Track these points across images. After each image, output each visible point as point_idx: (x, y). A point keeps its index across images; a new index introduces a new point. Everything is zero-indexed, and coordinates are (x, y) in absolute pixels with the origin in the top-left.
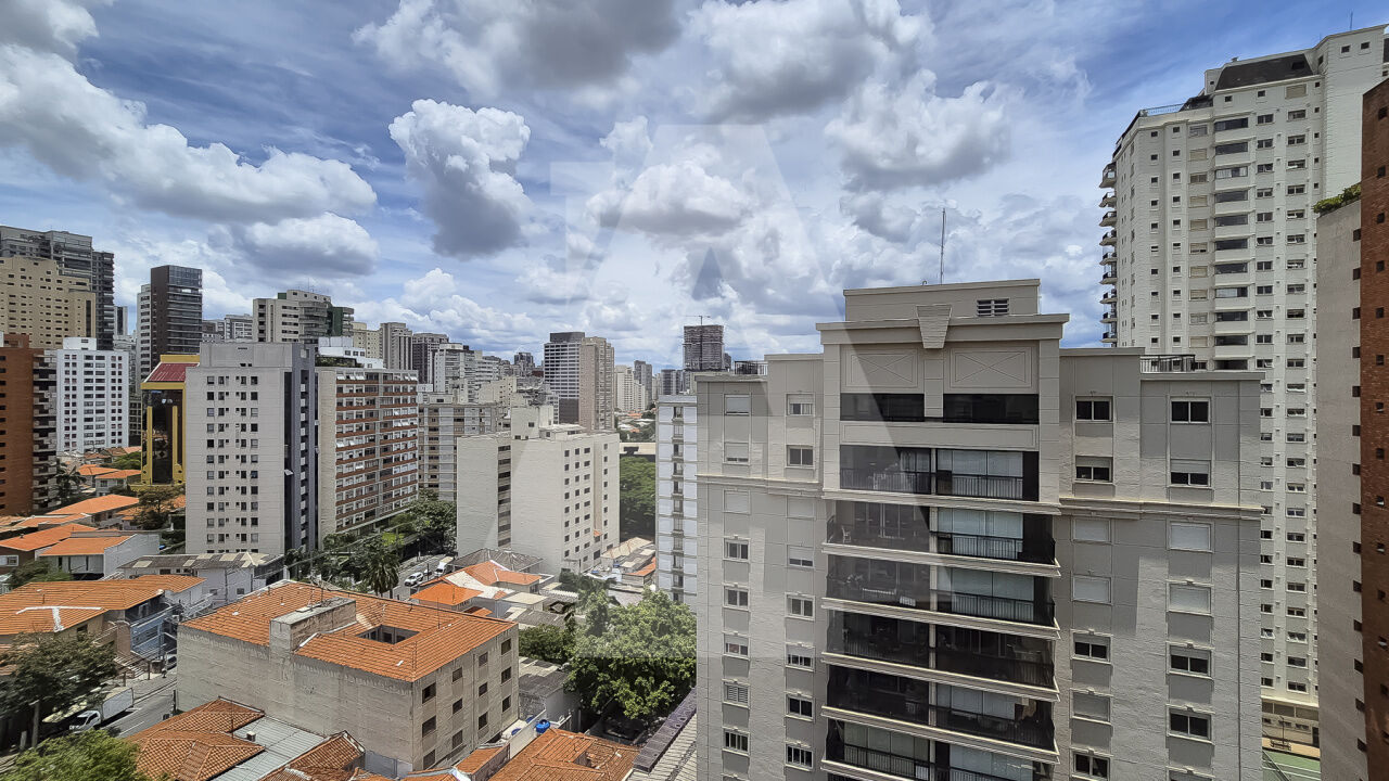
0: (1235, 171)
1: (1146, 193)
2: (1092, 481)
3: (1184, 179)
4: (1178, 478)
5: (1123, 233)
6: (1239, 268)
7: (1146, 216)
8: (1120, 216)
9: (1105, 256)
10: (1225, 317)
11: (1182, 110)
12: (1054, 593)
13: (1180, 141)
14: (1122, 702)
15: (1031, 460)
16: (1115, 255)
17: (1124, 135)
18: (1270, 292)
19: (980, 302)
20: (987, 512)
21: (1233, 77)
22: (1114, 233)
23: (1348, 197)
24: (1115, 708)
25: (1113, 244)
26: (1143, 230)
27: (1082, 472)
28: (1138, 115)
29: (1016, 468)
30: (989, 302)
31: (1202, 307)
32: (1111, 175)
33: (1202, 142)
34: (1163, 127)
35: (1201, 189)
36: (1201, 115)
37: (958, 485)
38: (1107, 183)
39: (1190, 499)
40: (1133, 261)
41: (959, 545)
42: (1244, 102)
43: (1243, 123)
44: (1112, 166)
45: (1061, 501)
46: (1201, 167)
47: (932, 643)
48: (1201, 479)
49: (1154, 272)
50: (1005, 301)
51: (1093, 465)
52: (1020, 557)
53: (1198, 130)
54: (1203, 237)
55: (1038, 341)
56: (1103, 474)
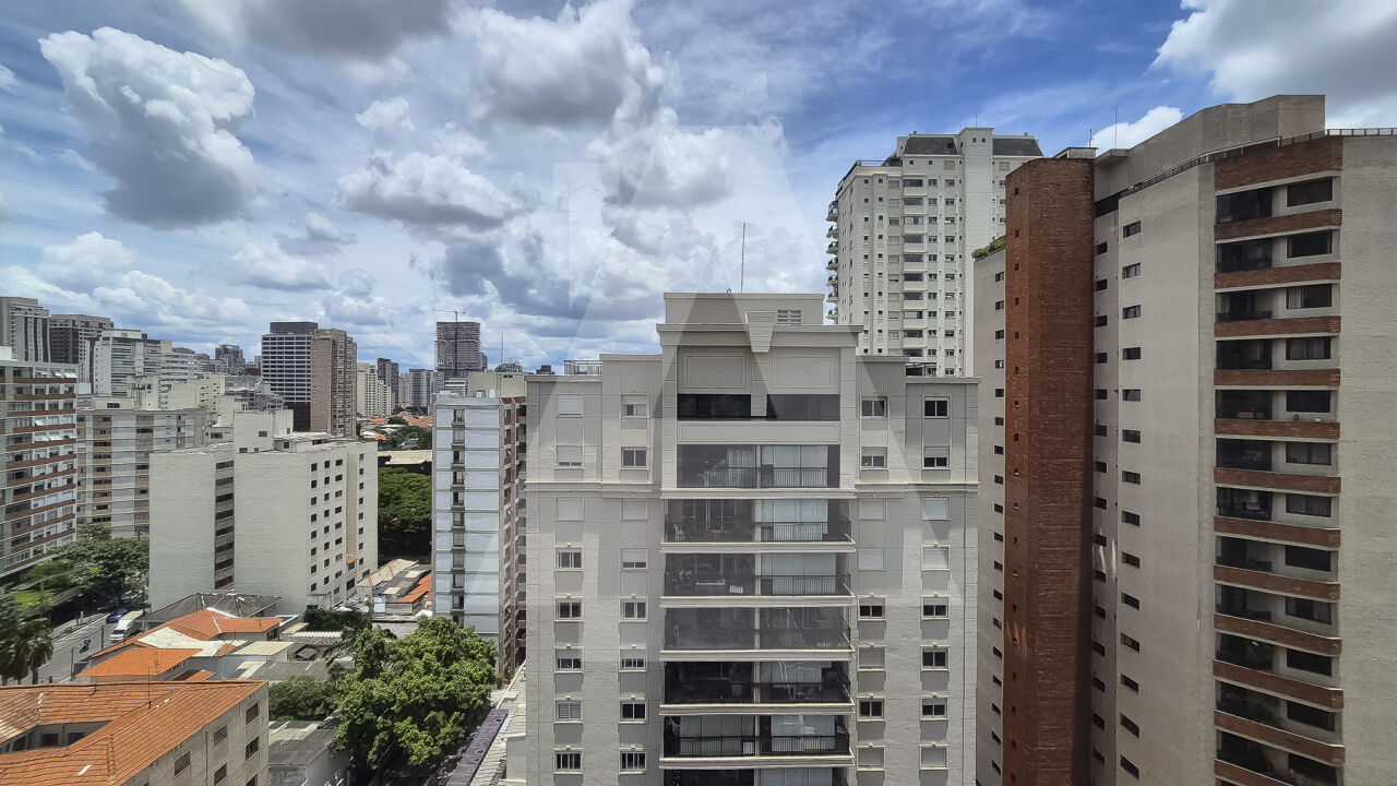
0: (916, 220)
1: (861, 230)
2: (872, 468)
3: (886, 221)
4: (929, 462)
5: (844, 260)
6: (916, 296)
7: (860, 249)
8: (841, 246)
9: (830, 279)
10: (913, 333)
11: (883, 165)
12: (850, 568)
13: (882, 190)
14: (891, 650)
15: (834, 451)
16: (837, 278)
17: (845, 179)
18: (935, 315)
19: (779, 312)
20: (800, 500)
21: (915, 145)
22: (837, 260)
23: (992, 249)
24: (888, 656)
25: (836, 269)
26: (859, 261)
27: (866, 460)
28: (856, 165)
29: (822, 460)
30: (786, 312)
31: (896, 326)
32: (835, 211)
33: (896, 194)
34: (872, 177)
35: (896, 231)
36: (894, 172)
37: (779, 478)
38: (832, 218)
39: (936, 478)
40: (851, 285)
41: (778, 532)
42: (918, 167)
43: (919, 183)
44: (835, 203)
45: (856, 486)
46: (896, 214)
47: (757, 626)
48: (943, 462)
49: (866, 294)
50: (799, 312)
51: (872, 454)
52: (826, 538)
53: (893, 183)
54: (896, 270)
55: (839, 348)
56: (880, 461)
